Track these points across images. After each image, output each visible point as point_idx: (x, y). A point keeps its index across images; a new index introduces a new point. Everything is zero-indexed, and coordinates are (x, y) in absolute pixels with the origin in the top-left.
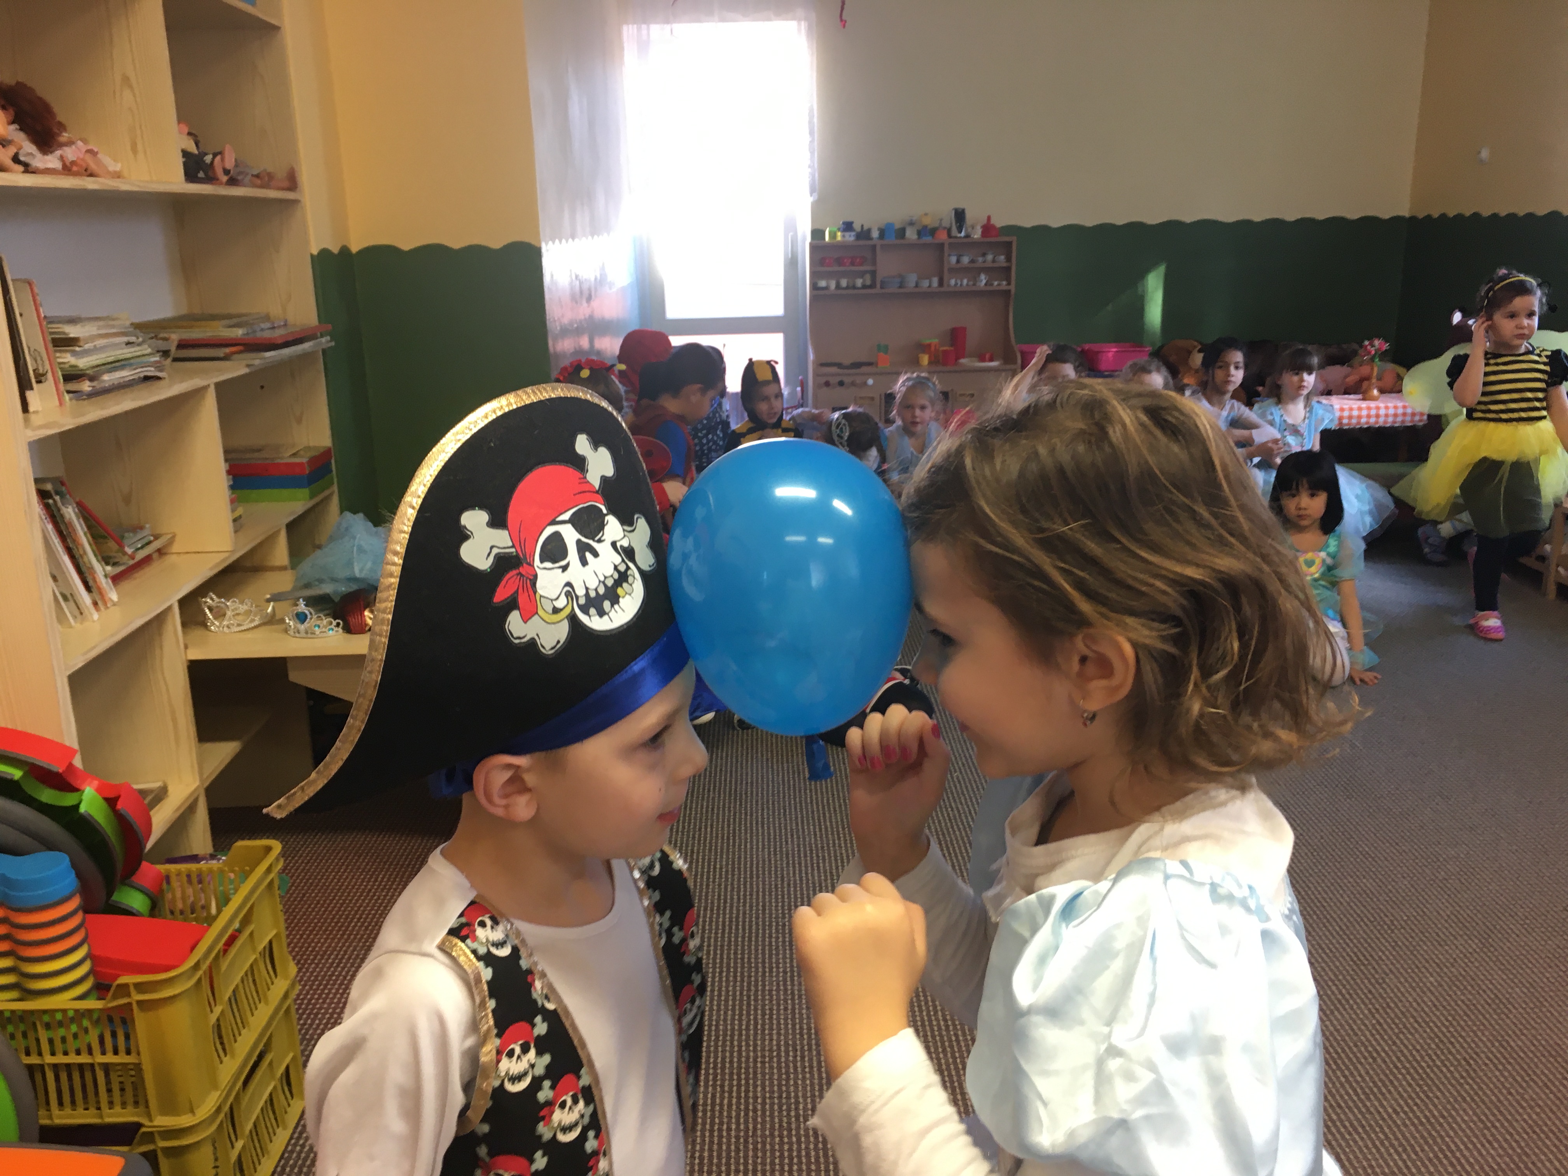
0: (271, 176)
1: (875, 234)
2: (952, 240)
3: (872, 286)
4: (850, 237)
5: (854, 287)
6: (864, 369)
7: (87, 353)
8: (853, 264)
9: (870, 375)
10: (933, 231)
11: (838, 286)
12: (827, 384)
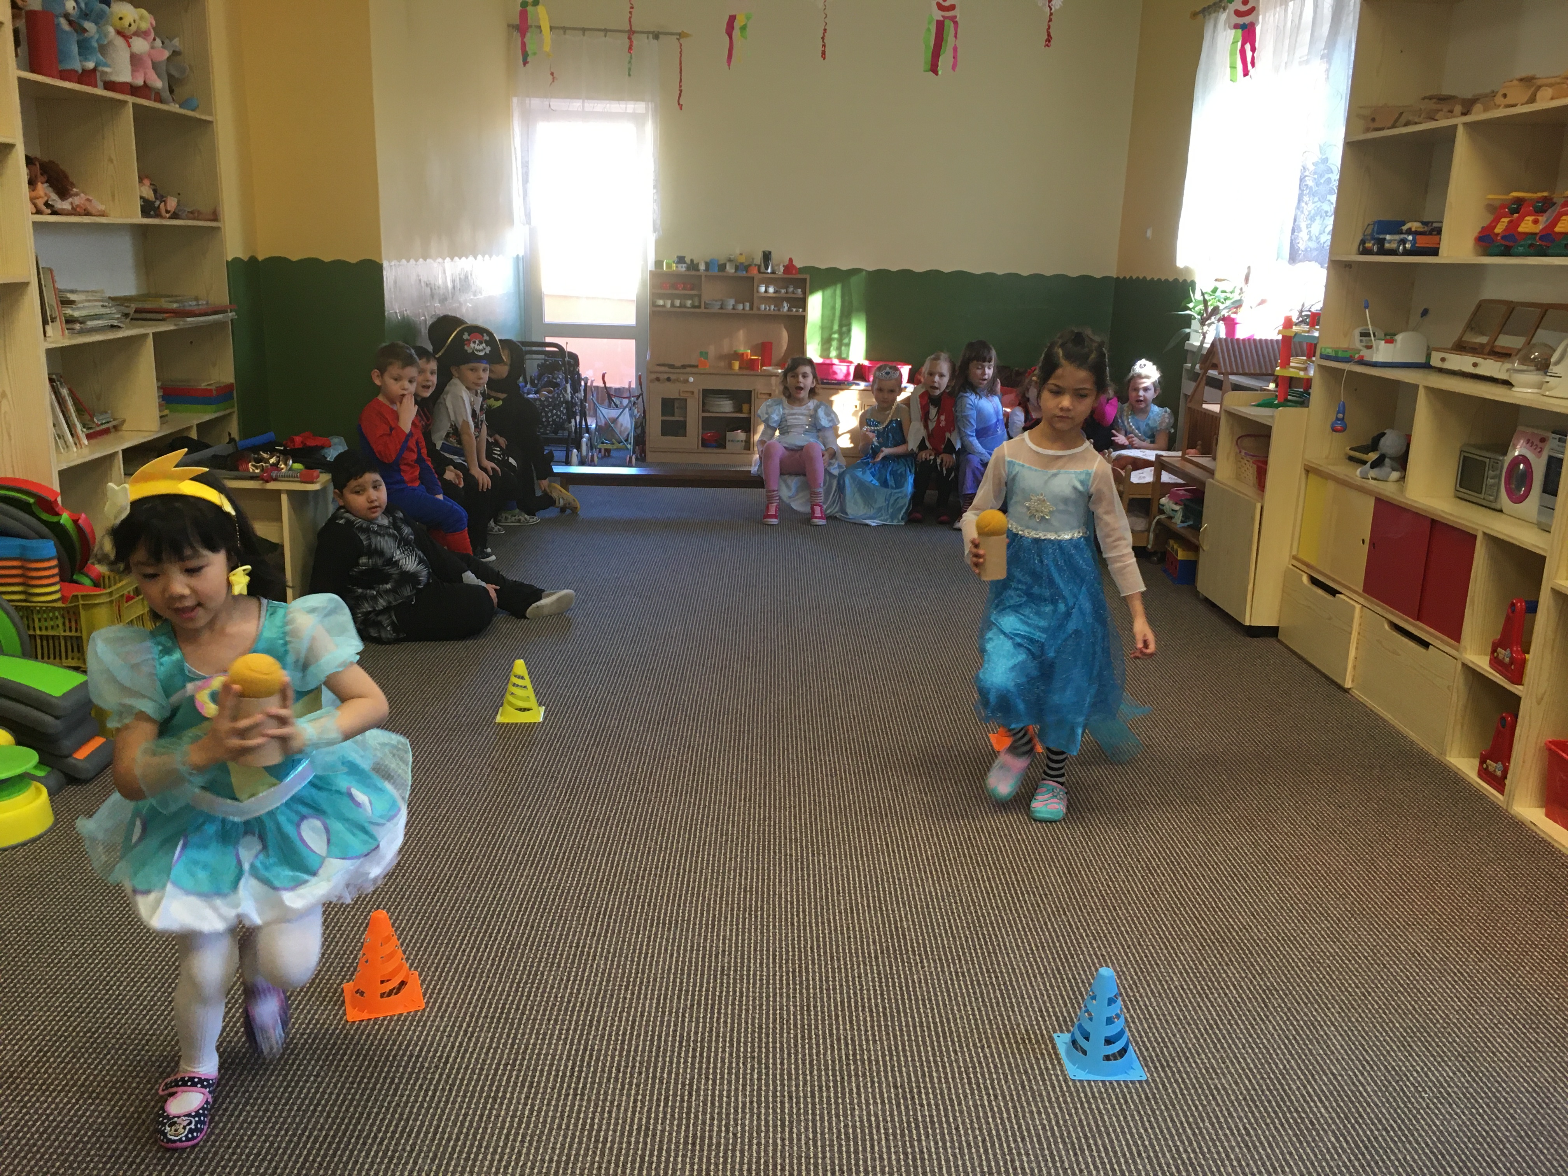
0: (199, 213)
1: (702, 267)
2: (761, 276)
3: (699, 307)
4: (682, 268)
5: (685, 307)
6: (688, 370)
7: (79, 309)
8: (684, 289)
9: (692, 374)
10: (747, 268)
11: (673, 305)
12: (658, 379)
